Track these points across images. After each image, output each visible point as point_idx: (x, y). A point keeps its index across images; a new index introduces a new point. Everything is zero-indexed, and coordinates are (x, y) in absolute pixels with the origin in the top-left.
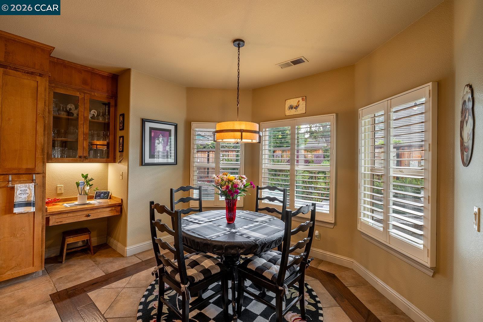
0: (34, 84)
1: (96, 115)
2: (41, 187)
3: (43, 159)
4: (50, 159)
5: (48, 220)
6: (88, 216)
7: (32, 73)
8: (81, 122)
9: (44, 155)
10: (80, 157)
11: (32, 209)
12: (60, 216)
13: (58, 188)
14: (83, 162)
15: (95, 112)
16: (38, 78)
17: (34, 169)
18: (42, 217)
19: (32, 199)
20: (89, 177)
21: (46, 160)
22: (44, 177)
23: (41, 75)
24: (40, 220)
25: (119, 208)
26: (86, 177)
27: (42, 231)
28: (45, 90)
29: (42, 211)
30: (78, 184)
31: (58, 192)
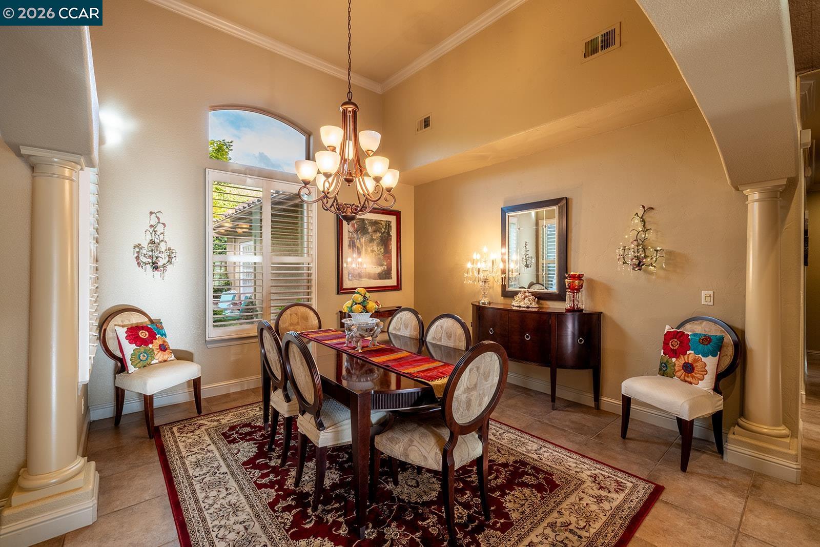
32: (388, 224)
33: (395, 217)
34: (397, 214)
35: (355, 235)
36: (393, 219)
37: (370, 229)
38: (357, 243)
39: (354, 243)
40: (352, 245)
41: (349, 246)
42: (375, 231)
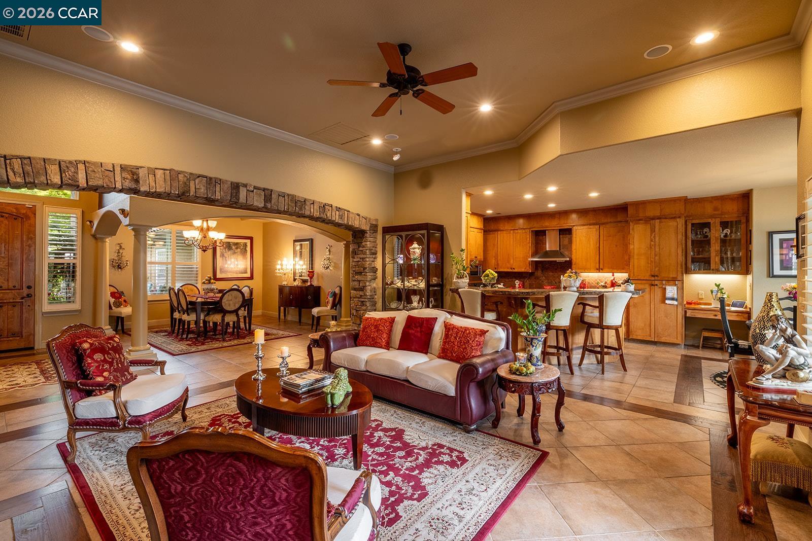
0: (676, 224)
1: (728, 234)
2: (681, 290)
3: (682, 271)
4: (687, 271)
5: (686, 312)
6: (716, 316)
7: (674, 218)
8: (713, 241)
9: (682, 268)
10: (713, 270)
11: (675, 303)
12: (694, 311)
13: (700, 294)
14: (715, 274)
15: (728, 231)
16: (678, 219)
17: (676, 278)
18: (682, 310)
19: (675, 296)
20: (721, 286)
21: (684, 272)
22: (683, 283)
23: (679, 217)
24: (680, 311)
25: (747, 315)
26: (718, 286)
27: (682, 319)
28: (682, 226)
29: (682, 305)
30: (712, 292)
31: (700, 297)
32: (245, 245)
33: (249, 240)
34: (251, 239)
35: (224, 251)
36: (248, 242)
37: (233, 247)
38: (226, 255)
39: (223, 255)
40: (222, 255)
41: (221, 256)
42: (237, 248)
